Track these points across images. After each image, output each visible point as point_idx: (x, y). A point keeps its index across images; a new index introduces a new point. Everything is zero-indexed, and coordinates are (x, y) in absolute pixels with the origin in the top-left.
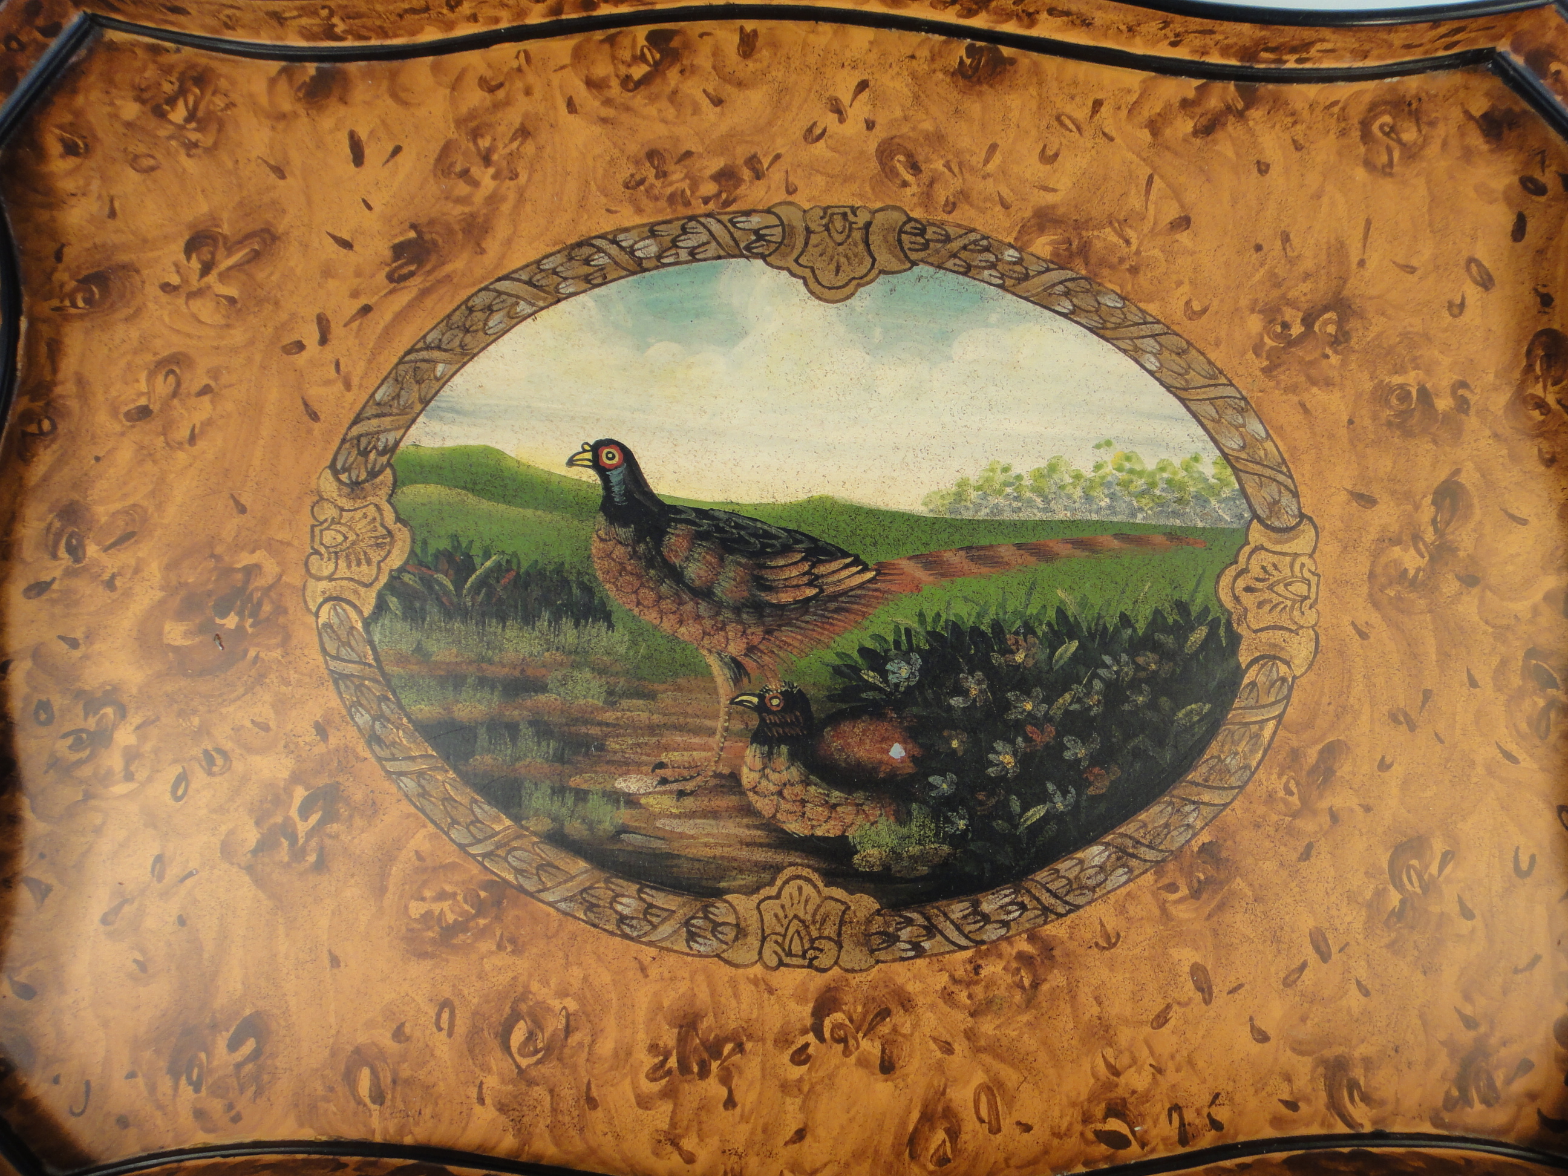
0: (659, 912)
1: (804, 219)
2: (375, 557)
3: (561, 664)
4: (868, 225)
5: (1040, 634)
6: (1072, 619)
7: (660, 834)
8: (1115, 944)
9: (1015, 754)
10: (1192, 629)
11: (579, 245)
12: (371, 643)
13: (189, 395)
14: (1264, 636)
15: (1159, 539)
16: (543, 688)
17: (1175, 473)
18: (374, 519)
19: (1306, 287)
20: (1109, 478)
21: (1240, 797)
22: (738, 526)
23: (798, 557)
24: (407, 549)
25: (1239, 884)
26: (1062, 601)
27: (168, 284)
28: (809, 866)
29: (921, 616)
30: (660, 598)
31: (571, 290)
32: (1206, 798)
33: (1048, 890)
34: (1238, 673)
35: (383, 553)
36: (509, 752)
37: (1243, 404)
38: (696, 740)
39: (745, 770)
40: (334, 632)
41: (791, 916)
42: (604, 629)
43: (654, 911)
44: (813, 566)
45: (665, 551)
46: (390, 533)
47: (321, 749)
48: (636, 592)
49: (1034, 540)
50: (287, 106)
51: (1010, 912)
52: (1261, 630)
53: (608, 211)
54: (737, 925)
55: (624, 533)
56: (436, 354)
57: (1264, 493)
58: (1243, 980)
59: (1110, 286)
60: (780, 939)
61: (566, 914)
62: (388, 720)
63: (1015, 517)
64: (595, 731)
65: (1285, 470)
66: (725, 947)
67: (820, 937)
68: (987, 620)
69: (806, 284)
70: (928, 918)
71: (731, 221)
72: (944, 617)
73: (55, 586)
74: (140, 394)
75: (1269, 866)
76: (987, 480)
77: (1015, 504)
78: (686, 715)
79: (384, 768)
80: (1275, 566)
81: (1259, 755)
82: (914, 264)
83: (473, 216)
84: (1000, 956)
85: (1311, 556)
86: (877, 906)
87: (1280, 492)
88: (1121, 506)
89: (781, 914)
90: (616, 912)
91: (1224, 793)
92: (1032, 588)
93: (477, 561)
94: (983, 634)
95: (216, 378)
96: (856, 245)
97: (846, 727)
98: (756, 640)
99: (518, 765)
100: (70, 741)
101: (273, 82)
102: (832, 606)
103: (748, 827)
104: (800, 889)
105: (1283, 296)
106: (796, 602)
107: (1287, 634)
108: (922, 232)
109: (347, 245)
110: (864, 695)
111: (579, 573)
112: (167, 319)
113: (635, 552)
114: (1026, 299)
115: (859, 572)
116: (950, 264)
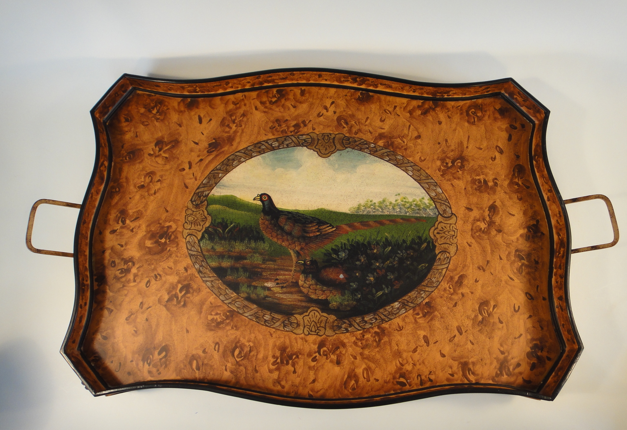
0: (276, 319)
1: (317, 137)
2: (202, 224)
3: (251, 252)
4: (334, 138)
5: (381, 245)
6: (389, 241)
7: (277, 298)
8: (402, 330)
9: (374, 277)
10: (423, 244)
11: (257, 143)
12: (200, 246)
13: (154, 182)
14: (442, 245)
15: (413, 220)
16: (246, 259)
17: (417, 202)
18: (202, 214)
19: (452, 153)
20: (399, 204)
21: (437, 290)
22: (299, 216)
23: (315, 224)
24: (210, 222)
25: (436, 313)
26: (387, 236)
27: (150, 154)
28: (317, 307)
29: (348, 240)
30: (277, 235)
31: (255, 155)
32: (427, 289)
33: (383, 315)
34: (436, 256)
35: (204, 223)
36: (236, 275)
37: (436, 184)
38: (287, 273)
39: (300, 281)
40: (190, 243)
41: (312, 321)
42: (262, 243)
43: (274, 319)
44: (319, 227)
45: (279, 222)
46: (206, 217)
47: (186, 274)
48: (271, 233)
49: (379, 220)
50: (182, 109)
51: (373, 320)
52: (442, 244)
53: (265, 135)
54: (297, 323)
55: (268, 217)
56: (219, 171)
57: (442, 207)
58: (438, 340)
59: (399, 153)
60: (309, 327)
61: (250, 319)
62: (204, 267)
63: (374, 214)
64: (259, 270)
65: (447, 201)
66: (294, 329)
67: (320, 327)
68: (366, 241)
69: (318, 153)
70: (350, 322)
71: (298, 137)
72: (354, 240)
73: (118, 231)
74: (142, 182)
75: (445, 308)
76: (366, 204)
77: (374, 210)
78: (284, 266)
79: (202, 279)
80: (445, 227)
81: (442, 278)
82: (346, 148)
83: (230, 136)
84: (370, 332)
85: (455, 224)
86: (336, 318)
87: (446, 207)
88: (403, 211)
89: (309, 320)
90: (264, 319)
91: (432, 288)
92: (379, 232)
93: (229, 225)
94: (365, 244)
95: (162, 178)
96: (331, 143)
97: (328, 269)
98: (303, 246)
99: (238, 279)
100: (120, 271)
101: (179, 103)
102: (324, 237)
103: (301, 296)
104: (315, 313)
105: (446, 156)
106: (314, 236)
107: (449, 245)
108: (349, 139)
109: (197, 144)
110: (332, 261)
111: (256, 228)
112: (150, 163)
113: (271, 222)
114: (377, 157)
115: (331, 228)
116: (356, 148)
